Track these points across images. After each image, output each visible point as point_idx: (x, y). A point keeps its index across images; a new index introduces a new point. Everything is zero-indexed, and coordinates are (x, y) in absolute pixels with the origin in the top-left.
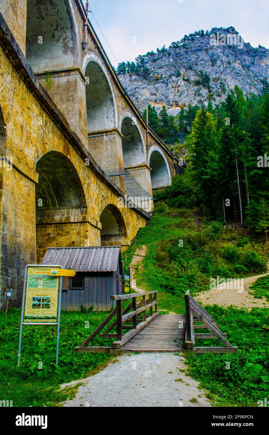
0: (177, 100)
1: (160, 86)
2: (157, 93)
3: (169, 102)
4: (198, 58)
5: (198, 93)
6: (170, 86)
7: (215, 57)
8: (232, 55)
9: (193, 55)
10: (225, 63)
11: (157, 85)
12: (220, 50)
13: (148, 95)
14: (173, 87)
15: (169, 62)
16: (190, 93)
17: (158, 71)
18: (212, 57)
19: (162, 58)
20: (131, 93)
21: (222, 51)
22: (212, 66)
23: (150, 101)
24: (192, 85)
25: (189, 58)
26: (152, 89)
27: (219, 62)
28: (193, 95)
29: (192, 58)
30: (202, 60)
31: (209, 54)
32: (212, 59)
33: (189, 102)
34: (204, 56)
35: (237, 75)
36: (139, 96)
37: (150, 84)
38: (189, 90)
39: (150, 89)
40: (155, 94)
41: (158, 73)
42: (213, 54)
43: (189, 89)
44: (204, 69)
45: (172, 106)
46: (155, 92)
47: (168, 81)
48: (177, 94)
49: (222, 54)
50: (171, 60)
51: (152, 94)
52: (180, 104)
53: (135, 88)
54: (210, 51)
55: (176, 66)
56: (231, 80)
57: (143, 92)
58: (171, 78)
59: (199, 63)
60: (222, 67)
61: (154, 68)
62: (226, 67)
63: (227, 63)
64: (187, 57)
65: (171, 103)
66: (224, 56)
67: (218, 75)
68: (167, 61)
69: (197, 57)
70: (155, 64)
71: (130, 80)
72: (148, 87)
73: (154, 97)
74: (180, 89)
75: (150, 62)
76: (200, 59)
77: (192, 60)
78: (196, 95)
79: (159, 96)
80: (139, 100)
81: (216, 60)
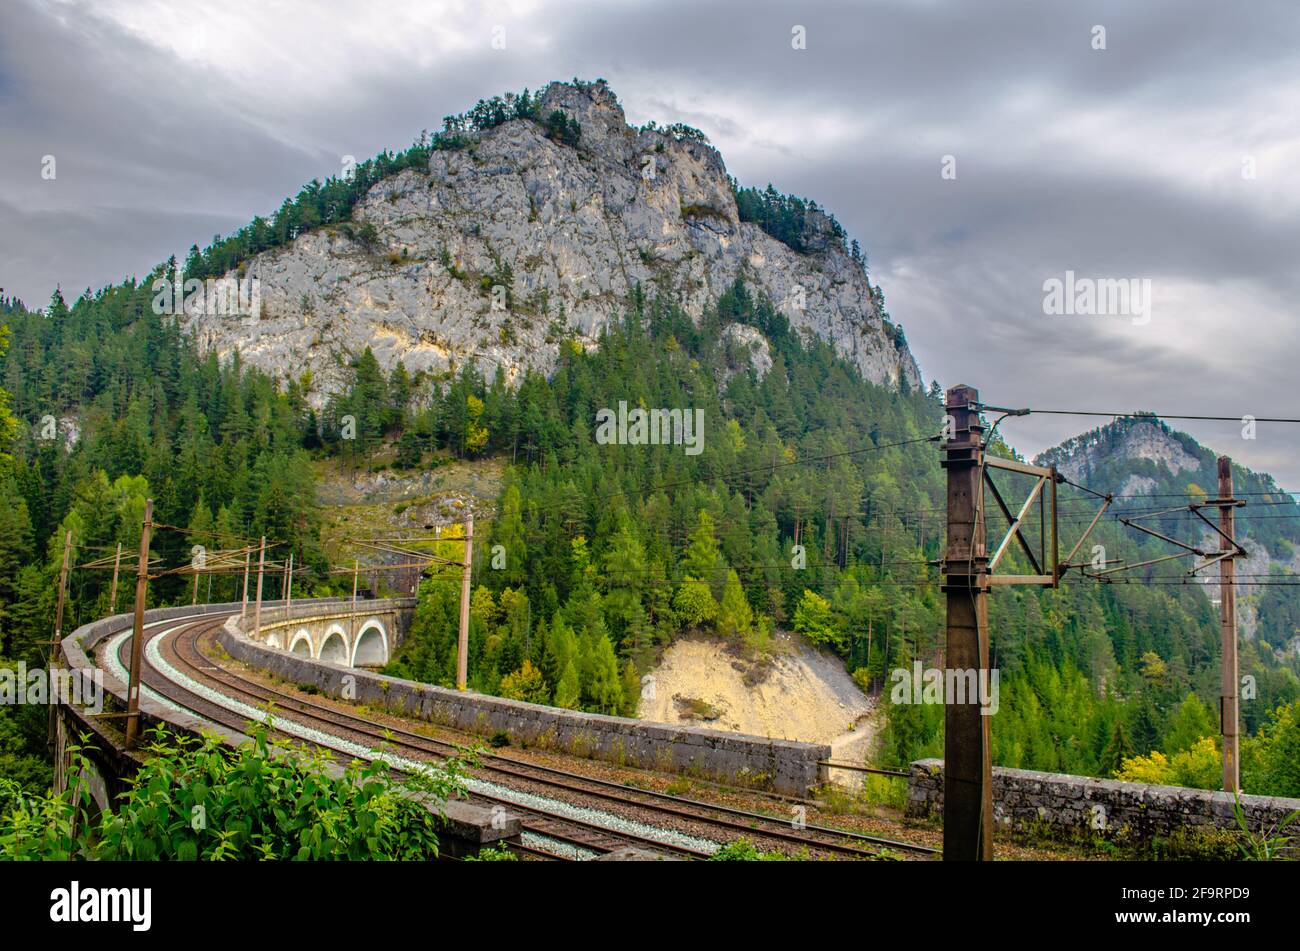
0: (434, 329)
1: (399, 285)
2: (390, 303)
3: (415, 329)
4: (500, 197)
5: (481, 320)
6: (422, 285)
7: (539, 194)
8: (585, 181)
9: (487, 187)
10: (562, 209)
11: (393, 280)
12: (557, 172)
13: (369, 303)
14: (428, 290)
15: (429, 207)
16: (465, 316)
17: (399, 232)
18: (534, 193)
19: (411, 192)
20: (330, 292)
21: (559, 175)
22: (530, 221)
23: (373, 321)
24: (472, 292)
25: (479, 196)
26: (379, 291)
27: (547, 207)
28: (471, 323)
29: (484, 196)
30: (509, 204)
31: (528, 185)
32: (532, 201)
33: (459, 340)
34: (515, 193)
35: (587, 240)
36: (347, 303)
37: (376, 275)
38: (465, 307)
39: (374, 288)
40: (386, 306)
41: (398, 240)
42: (537, 186)
43: (463, 304)
44: (509, 232)
45: (422, 339)
46: (386, 299)
47: (420, 273)
48: (436, 313)
49: (560, 183)
50: (434, 202)
51: (379, 304)
52: (439, 339)
53: (341, 279)
54: (531, 175)
55: (444, 223)
56: (569, 258)
57: (357, 295)
58: (427, 266)
59: (498, 216)
60: (553, 221)
61: (390, 219)
62: (563, 222)
63: (567, 208)
64: (474, 190)
65: (421, 333)
66: (564, 186)
67: (540, 245)
68: (423, 205)
69: (499, 193)
70: (394, 208)
71: (330, 252)
72: (372, 283)
73: (382, 313)
74: (444, 300)
75: (383, 198)
76: (502, 201)
77: (484, 204)
78: (478, 324)
79: (394, 310)
80: (346, 317)
81: (541, 202)
